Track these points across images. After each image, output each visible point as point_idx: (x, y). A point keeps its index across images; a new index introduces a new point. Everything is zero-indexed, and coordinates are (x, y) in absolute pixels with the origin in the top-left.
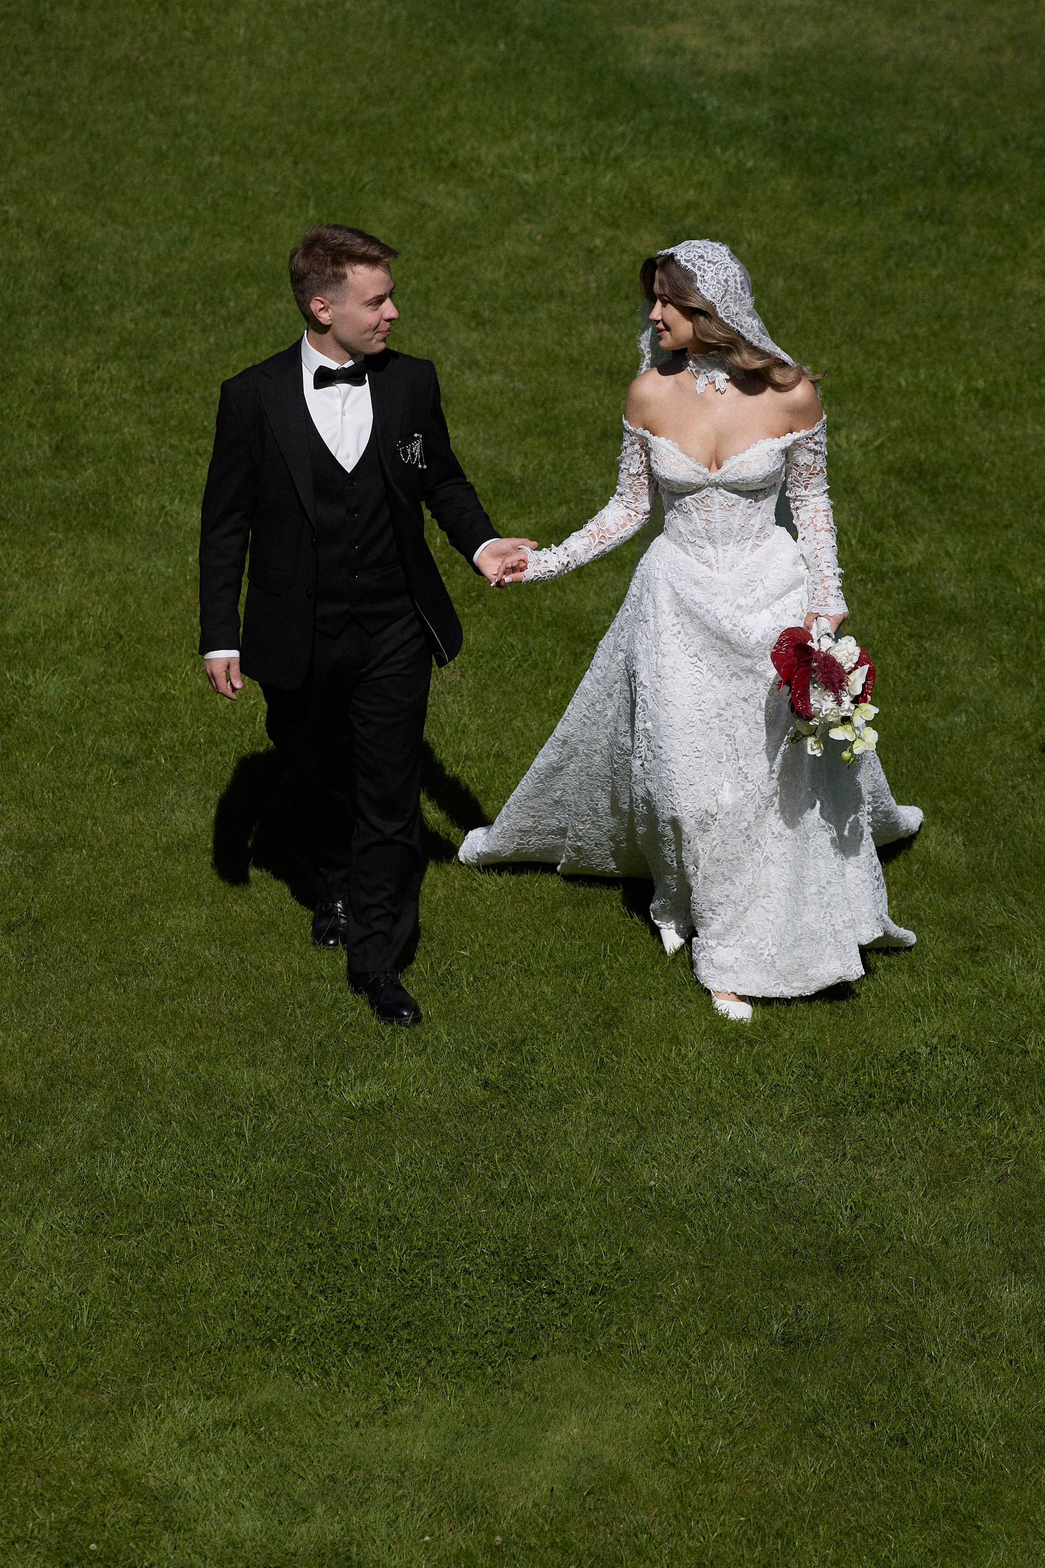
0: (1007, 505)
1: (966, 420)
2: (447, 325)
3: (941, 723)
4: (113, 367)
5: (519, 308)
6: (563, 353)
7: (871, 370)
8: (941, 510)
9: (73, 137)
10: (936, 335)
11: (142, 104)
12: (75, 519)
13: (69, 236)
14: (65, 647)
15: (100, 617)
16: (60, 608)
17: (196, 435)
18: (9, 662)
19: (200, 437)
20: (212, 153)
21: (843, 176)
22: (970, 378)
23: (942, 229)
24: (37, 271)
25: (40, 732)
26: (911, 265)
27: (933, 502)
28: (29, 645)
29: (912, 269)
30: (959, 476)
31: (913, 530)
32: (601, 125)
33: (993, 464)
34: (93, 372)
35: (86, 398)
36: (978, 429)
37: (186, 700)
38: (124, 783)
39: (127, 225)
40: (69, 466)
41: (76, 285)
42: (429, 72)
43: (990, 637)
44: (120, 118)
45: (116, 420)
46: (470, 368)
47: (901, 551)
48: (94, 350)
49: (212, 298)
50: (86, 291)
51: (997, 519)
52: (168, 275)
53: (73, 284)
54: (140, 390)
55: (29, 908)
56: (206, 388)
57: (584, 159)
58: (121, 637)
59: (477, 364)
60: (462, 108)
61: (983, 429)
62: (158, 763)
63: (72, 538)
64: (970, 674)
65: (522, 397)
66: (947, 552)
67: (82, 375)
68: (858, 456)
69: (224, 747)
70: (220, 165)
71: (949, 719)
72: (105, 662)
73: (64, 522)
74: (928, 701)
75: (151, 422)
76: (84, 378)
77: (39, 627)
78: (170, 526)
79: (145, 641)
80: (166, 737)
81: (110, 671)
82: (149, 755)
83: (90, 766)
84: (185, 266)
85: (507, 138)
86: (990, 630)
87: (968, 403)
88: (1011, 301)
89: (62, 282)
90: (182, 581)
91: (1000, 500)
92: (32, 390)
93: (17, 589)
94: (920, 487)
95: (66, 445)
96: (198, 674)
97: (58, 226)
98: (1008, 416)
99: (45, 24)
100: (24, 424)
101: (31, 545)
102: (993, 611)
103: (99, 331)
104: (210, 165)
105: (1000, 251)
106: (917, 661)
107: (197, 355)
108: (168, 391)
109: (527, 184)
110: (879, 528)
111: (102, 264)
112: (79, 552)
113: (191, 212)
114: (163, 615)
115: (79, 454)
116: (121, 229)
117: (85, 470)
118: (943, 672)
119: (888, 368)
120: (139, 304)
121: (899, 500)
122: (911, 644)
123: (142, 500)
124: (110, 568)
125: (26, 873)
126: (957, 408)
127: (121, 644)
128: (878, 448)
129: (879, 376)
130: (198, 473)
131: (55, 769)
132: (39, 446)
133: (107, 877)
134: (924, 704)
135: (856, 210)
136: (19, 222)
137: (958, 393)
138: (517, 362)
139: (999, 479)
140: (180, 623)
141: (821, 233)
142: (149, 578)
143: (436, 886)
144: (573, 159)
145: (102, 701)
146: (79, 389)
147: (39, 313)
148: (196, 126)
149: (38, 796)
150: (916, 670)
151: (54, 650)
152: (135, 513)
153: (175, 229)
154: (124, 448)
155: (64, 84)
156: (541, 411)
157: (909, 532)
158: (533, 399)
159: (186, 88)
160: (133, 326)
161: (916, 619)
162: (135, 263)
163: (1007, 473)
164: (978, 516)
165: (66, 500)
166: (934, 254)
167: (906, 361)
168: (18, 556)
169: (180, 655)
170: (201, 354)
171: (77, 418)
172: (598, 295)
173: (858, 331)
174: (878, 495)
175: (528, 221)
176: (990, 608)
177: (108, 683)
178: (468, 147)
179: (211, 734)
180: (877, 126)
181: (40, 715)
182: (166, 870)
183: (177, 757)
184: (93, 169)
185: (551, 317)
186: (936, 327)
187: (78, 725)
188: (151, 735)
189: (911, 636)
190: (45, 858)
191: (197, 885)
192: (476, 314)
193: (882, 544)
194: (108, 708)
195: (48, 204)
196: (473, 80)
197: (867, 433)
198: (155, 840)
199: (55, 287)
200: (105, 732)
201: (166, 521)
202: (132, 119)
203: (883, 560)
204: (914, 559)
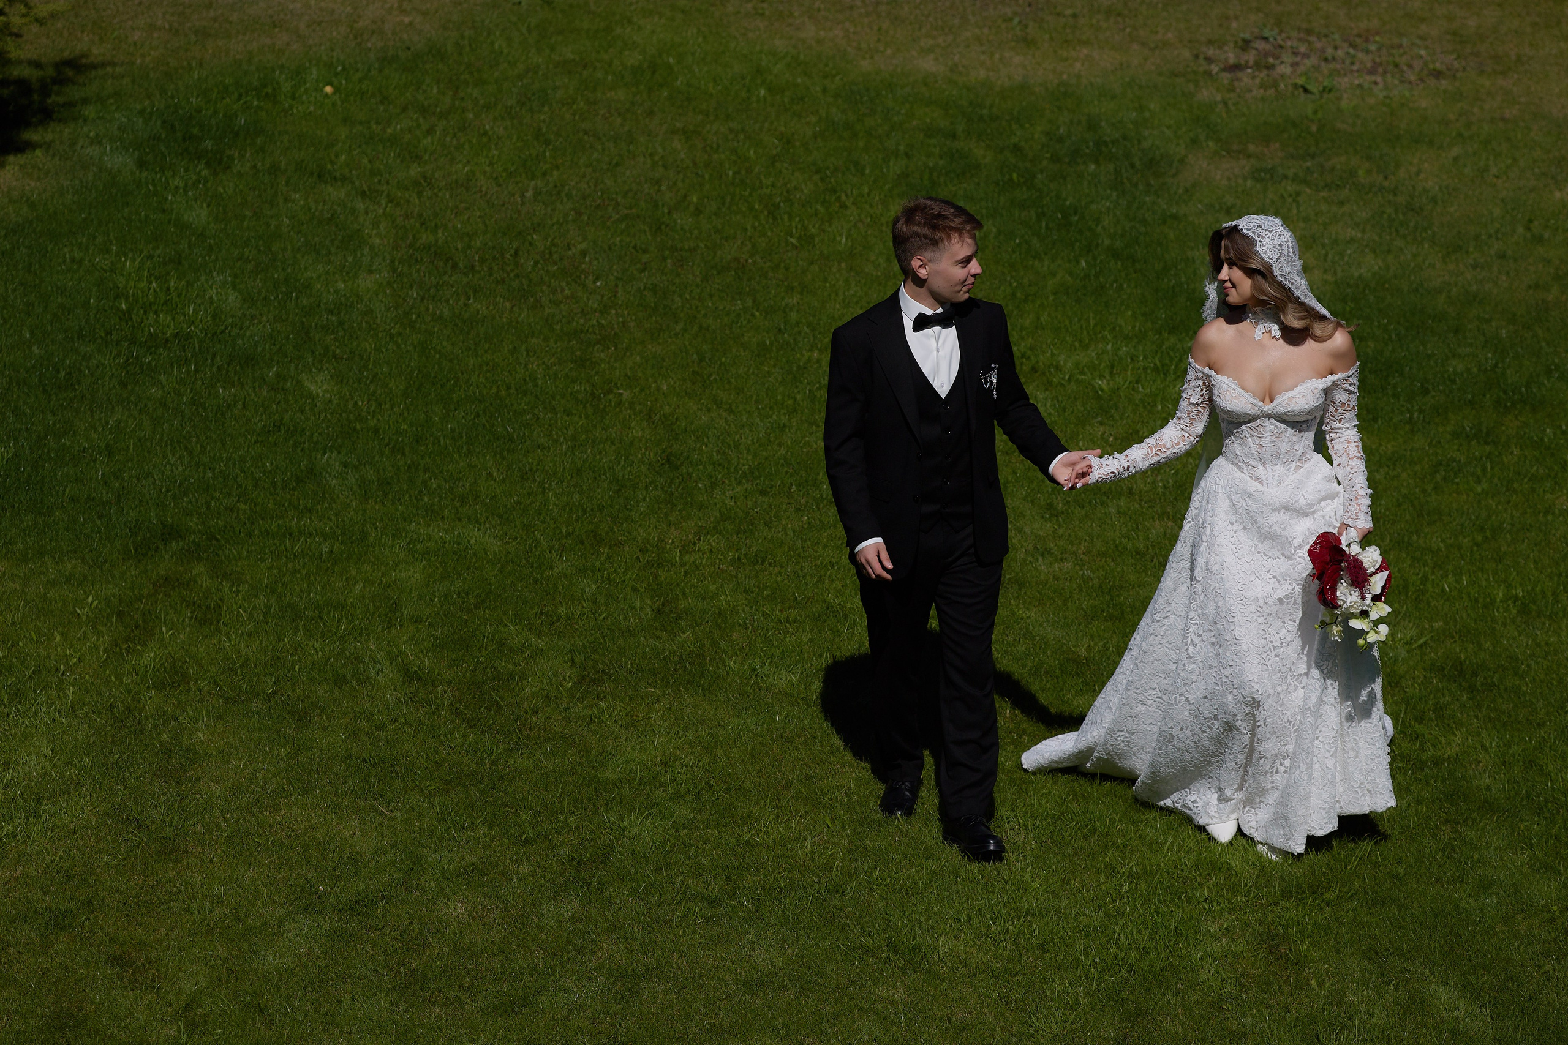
0: (1540, 704)
1: (1504, 625)
2: (1022, 515)
3: (1473, 903)
4: (713, 540)
5: (1090, 503)
6: (1129, 546)
7: (1418, 574)
8: (1479, 707)
9: (685, 330)
10: (1477, 545)
11: (749, 302)
12: (673, 676)
13: (677, 419)
14: (659, 793)
15: (692, 767)
16: (656, 758)
17: (787, 606)
18: (607, 805)
19: (790, 607)
20: (811, 350)
21: (1396, 396)
22: (1509, 587)
23: (1488, 448)
24: (646, 449)
25: (633, 871)
26: (1457, 480)
27: (1470, 699)
28: (626, 790)
29: (1458, 484)
30: (1497, 675)
31: (1452, 724)
32: (1173, 340)
33: (1528, 666)
34: (694, 544)
35: (687, 567)
36: (1516, 634)
37: (768, 847)
38: (708, 921)
39: (730, 411)
40: (669, 628)
41: (682, 464)
42: (1015, 284)
43: (1522, 827)
44: (728, 314)
45: (713, 588)
46: (1042, 555)
47: (1440, 743)
48: (696, 524)
49: (807, 481)
50: (691, 470)
51: (1531, 718)
52: (766, 458)
53: (679, 463)
54: (737, 562)
55: (617, 1031)
56: (797, 563)
57: (1156, 369)
58: (711, 787)
59: (1049, 551)
60: (1044, 318)
61: (1520, 635)
62: (741, 904)
63: (669, 694)
64: (1502, 859)
65: (1091, 584)
66: (1483, 746)
67: (683, 546)
68: (1403, 653)
69: (802, 893)
70: (818, 361)
71: (1481, 899)
72: (695, 809)
73: (662, 679)
74: (1461, 882)
75: (746, 591)
76: (685, 549)
77: (636, 774)
78: (760, 688)
79: (733, 792)
80: (748, 880)
81: (699, 817)
82: (733, 896)
83: (677, 903)
84: (783, 451)
85: (1086, 347)
86: (1522, 820)
87: (1507, 610)
88: (1550, 517)
89: (668, 460)
90: (769, 737)
91: (1534, 700)
92: (638, 558)
93: (616, 738)
94: (1460, 685)
95: (667, 609)
96: (780, 824)
97: (667, 409)
98: (1544, 624)
99: (663, 227)
100: (629, 589)
101: (631, 699)
102: (1524, 803)
103: (701, 507)
104: (809, 360)
105: (1541, 471)
106: (1452, 845)
107: (790, 533)
108: (762, 564)
109: (1102, 390)
110: (1420, 720)
111: (706, 446)
112: (674, 708)
113: (790, 402)
114: (750, 767)
115: (679, 617)
116: (725, 414)
117: (683, 633)
118: (1476, 857)
119: (1433, 573)
120: (739, 483)
121: (1439, 694)
122: (1447, 829)
123: (735, 662)
124: (703, 723)
125: (615, 999)
126: (1496, 614)
127: (710, 794)
128: (1421, 646)
129: (1424, 580)
130: (787, 640)
131: (645, 905)
132: (641, 608)
133: (690, 1007)
134: (1458, 885)
135: (1408, 427)
136: (632, 405)
137: (1498, 600)
138: (1088, 552)
139: (1534, 681)
140: (765, 777)
141: (1374, 447)
142: (739, 734)
143: (994, 1030)
144: (1145, 369)
145: (691, 845)
146: (681, 558)
147: (646, 487)
148: (798, 323)
149: (628, 930)
150: (1450, 853)
151: (649, 795)
152: (728, 674)
153: (775, 417)
154: (720, 613)
155: (677, 281)
156: (1108, 598)
157: (1448, 725)
158: (1101, 587)
159: (791, 289)
160: (732, 503)
161: (1453, 806)
162: (737, 445)
163: (1542, 676)
164: (1513, 713)
165: (664, 658)
166: (1479, 472)
167: (1450, 568)
168: (619, 708)
169: (766, 805)
170: (794, 531)
171: (678, 585)
172: (1164, 494)
173: (1406, 539)
174: (1420, 689)
175: (1101, 423)
176: (1522, 799)
177: (698, 828)
178: (1049, 354)
179: (790, 879)
180: (1430, 352)
181: (633, 854)
182: (744, 1003)
183: (758, 899)
184: (701, 360)
185: (1119, 513)
186: (1479, 538)
187: (668, 866)
188: (735, 878)
189: (1447, 821)
190: (632, 987)
191: (772, 1018)
192: (1050, 506)
193: (1423, 735)
194: (696, 852)
195: (658, 389)
196: (1055, 294)
197: (1411, 633)
198: (736, 975)
199: (663, 464)
200: (693, 873)
201: (755, 683)
202: (739, 315)
203: (1422, 749)
204: (1451, 751)
